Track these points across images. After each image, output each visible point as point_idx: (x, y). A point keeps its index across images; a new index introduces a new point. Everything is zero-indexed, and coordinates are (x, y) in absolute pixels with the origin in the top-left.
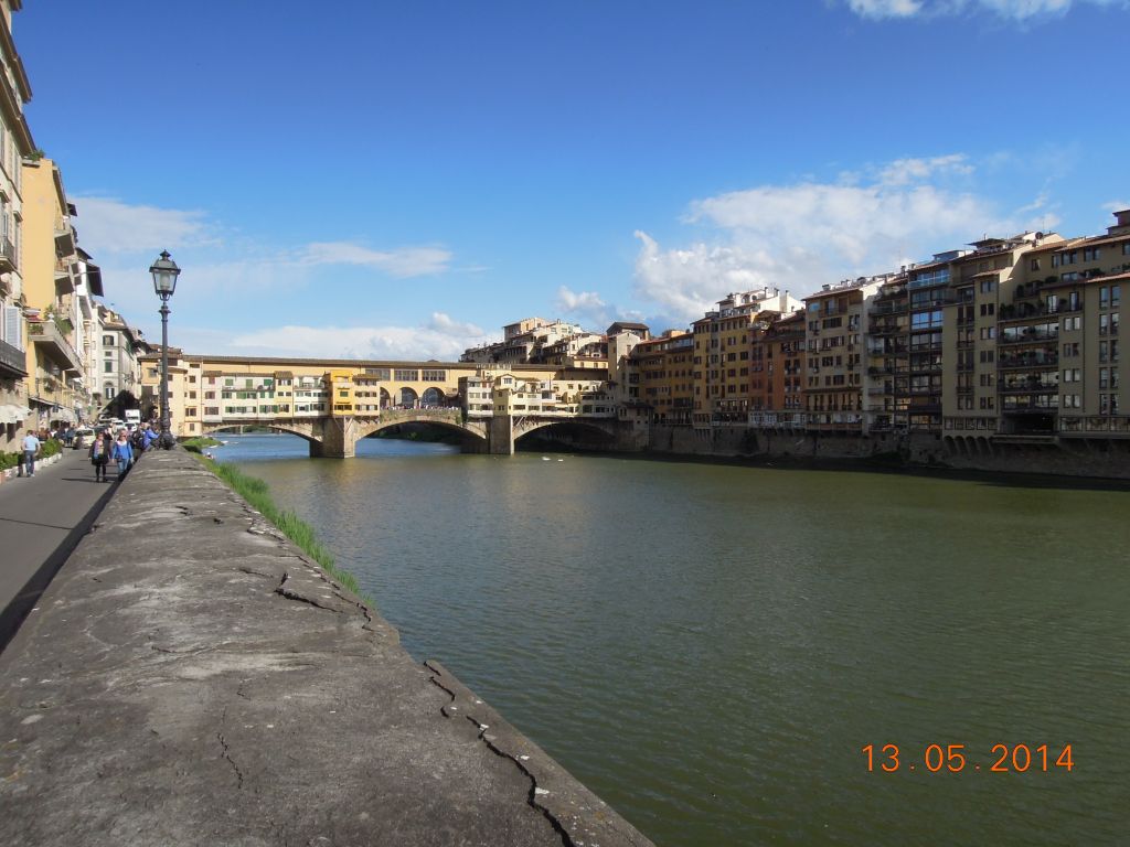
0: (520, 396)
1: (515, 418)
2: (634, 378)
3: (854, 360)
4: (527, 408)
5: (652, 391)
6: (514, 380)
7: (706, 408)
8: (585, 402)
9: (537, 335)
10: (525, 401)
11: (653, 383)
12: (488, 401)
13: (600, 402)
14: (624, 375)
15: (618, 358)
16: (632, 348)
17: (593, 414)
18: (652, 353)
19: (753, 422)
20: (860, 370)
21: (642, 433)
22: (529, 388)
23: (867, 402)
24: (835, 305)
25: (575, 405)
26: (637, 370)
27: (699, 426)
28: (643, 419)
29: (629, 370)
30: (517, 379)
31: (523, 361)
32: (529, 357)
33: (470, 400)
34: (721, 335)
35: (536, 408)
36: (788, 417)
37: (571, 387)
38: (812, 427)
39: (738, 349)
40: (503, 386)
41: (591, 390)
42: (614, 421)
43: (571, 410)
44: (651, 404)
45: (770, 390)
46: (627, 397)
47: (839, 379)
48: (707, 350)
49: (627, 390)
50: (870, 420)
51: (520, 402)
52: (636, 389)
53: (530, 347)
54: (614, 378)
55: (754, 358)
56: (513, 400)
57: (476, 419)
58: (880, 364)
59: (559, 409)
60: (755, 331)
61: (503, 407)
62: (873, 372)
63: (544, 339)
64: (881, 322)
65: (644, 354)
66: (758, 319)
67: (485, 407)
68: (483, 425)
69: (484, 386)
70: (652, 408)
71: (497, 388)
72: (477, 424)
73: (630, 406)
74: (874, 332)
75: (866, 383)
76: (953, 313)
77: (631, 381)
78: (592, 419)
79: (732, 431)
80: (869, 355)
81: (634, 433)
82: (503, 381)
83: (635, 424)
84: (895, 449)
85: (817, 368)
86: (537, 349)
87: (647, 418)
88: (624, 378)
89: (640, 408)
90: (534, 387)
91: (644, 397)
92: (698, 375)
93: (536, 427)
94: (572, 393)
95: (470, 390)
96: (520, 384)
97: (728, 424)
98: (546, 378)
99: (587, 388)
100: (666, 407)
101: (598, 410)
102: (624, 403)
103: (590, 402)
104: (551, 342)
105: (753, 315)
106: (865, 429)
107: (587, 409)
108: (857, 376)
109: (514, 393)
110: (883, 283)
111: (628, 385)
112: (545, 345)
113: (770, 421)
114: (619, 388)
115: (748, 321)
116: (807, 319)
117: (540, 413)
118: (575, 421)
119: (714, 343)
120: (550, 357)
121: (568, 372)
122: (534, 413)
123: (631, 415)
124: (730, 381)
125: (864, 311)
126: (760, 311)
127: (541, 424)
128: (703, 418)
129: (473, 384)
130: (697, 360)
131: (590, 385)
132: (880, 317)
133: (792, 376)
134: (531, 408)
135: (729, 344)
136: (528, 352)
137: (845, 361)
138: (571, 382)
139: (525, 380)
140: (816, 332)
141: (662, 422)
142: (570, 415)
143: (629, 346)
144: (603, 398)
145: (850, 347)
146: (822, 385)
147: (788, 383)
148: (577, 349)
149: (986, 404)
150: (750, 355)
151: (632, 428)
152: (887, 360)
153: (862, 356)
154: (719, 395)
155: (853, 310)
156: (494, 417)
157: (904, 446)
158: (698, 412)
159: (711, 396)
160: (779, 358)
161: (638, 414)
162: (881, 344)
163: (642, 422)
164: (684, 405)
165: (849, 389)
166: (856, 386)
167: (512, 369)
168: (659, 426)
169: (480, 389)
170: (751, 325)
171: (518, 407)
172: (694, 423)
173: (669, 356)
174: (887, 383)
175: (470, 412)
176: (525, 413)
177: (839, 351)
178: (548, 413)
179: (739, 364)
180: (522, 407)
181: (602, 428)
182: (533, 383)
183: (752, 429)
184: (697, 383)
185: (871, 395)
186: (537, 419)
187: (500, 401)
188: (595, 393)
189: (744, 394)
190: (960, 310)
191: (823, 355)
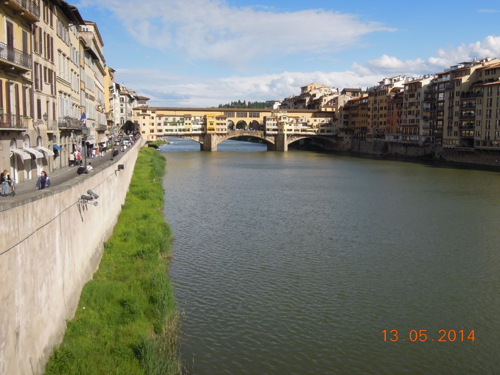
0: (290, 125)
1: (287, 135)
2: (346, 117)
3: (418, 113)
4: (293, 130)
5: (354, 123)
6: (287, 118)
7: (371, 132)
8: (322, 128)
9: (311, 93)
10: (293, 127)
11: (355, 119)
12: (275, 127)
13: (329, 128)
14: (341, 115)
15: (339, 107)
16: (346, 102)
17: (325, 134)
18: (354, 105)
19: (387, 139)
20: (419, 117)
21: (348, 143)
22: (295, 121)
23: (422, 131)
24: (414, 86)
25: (317, 130)
26: (348, 113)
27: (369, 140)
28: (348, 136)
29: (344, 113)
30: (289, 117)
31: (304, 107)
32: (307, 104)
33: (267, 127)
34: (379, 98)
35: (298, 130)
36: (398, 137)
37: (315, 121)
38: (404, 142)
39: (384, 105)
40: (282, 120)
41: (325, 122)
42: (336, 137)
43: (315, 131)
44: (353, 129)
45: (392, 125)
46: (342, 126)
47: (413, 121)
48: (373, 105)
49: (343, 122)
50: (423, 139)
51: (290, 128)
52: (347, 122)
53: (308, 99)
54: (337, 117)
55: (388, 110)
56: (286, 127)
57: (270, 135)
58: (428, 115)
59: (309, 131)
60: (389, 97)
61: (282, 130)
62: (425, 118)
63: (314, 95)
64: (430, 96)
65: (351, 105)
66: (392, 91)
67: (274, 130)
68: (273, 138)
69: (274, 120)
70: (353, 131)
71: (279, 121)
72: (271, 137)
73: (342, 130)
74: (426, 100)
75: (422, 123)
76: (447, 94)
77: (345, 118)
78: (325, 136)
79: (380, 143)
80: (424, 110)
81: (344, 143)
82: (282, 118)
83: (344, 138)
84: (431, 152)
85: (406, 115)
86: (311, 100)
87: (351, 136)
88: (341, 117)
89: (346, 131)
90: (297, 121)
91: (351, 126)
92: (369, 116)
93: (298, 139)
94: (315, 124)
95: (267, 122)
96: (291, 119)
97: (379, 139)
98: (307, 116)
99: (323, 121)
100: (359, 131)
101: (328, 132)
102: (340, 128)
103: (324, 128)
104: (318, 97)
105: (390, 89)
106: (421, 143)
107: (322, 131)
108: (419, 120)
109: (287, 124)
110: (433, 78)
111: (343, 120)
112: (315, 99)
113: (391, 139)
114: (339, 121)
115: (388, 92)
116: (404, 94)
117: (300, 133)
118: (317, 137)
119: (375, 102)
120: (314, 106)
121: (318, 114)
122: (297, 132)
123: (342, 134)
124: (381, 120)
125: (422, 92)
126: (393, 87)
127: (300, 138)
128: (370, 136)
129: (269, 119)
130: (369, 109)
131: (325, 120)
132: (429, 94)
133: (399, 119)
134: (295, 130)
135: (381, 102)
136: (307, 102)
137: (415, 113)
138: (315, 119)
139: (293, 117)
140: (407, 100)
141: (357, 137)
142: (314, 134)
143: (344, 101)
144: (331, 126)
145: (417, 107)
146: (408, 124)
147: (398, 122)
148: (327, 101)
149: (456, 134)
150: (387, 108)
151: (343, 140)
152: (431, 113)
153: (420, 111)
154: (376, 126)
155: (419, 90)
156: (278, 134)
157: (433, 151)
158: (368, 133)
159: (373, 126)
160: (395, 110)
161: (346, 133)
162: (429, 106)
163: (348, 138)
164: (364, 129)
165: (415, 126)
166: (418, 124)
167: (288, 112)
168: (355, 140)
169: (272, 122)
170: (388, 94)
171: (288, 130)
172: (367, 139)
173: (360, 107)
174: (431, 123)
175: (267, 132)
176: (293, 132)
177: (413, 108)
178: (304, 133)
179: (383, 112)
180: (291, 130)
181: (330, 140)
182: (297, 118)
183: (387, 142)
184: (369, 120)
185: (424, 128)
186: (299, 135)
187: (280, 128)
188: (327, 124)
189: (385, 126)
190: (450, 93)
191: (409, 110)
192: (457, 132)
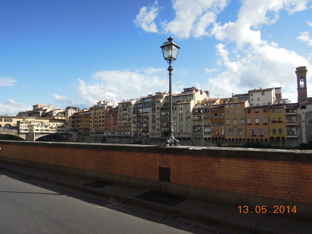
0: (38, 127)
1: (35, 133)
2: (73, 122)
3: (130, 119)
4: (40, 130)
5: (78, 126)
6: (36, 122)
7: (93, 130)
8: (58, 129)
9: (44, 109)
10: (39, 128)
11: (79, 124)
12: (27, 128)
13: (63, 129)
14: (70, 121)
15: (69, 116)
16: (73, 114)
17: (60, 132)
18: (78, 115)
19: (105, 134)
20: (131, 121)
21: (75, 137)
22: (40, 124)
23: (132, 130)
24: (125, 105)
25: (55, 130)
26: (74, 120)
27: (91, 135)
28: (75, 133)
29: (72, 120)
30: (37, 122)
31: (39, 116)
32: (41, 115)
33: (21, 128)
34: (98, 111)
35: (43, 130)
36: (114, 133)
37: (54, 124)
38: (120, 136)
39: (102, 115)
40: (32, 124)
41: (60, 125)
42: (67, 134)
43: (54, 131)
44: (78, 129)
45: (110, 126)
46: (71, 127)
47: (126, 124)
48: (94, 115)
49: (71, 125)
50: (133, 134)
51: (38, 128)
52: (73, 125)
53: (41, 112)
54: (67, 122)
55: (106, 118)
56: (35, 128)
57: (23, 134)
58: (136, 120)
59: (50, 131)
60: (106, 111)
61: (32, 130)
62: (134, 122)
63: (46, 110)
64: (136, 110)
65: (76, 115)
66: (107, 107)
67: (26, 130)
68: (25, 135)
69: (26, 124)
70: (78, 131)
71: (30, 124)
72: (23, 135)
73: (72, 130)
74: (134, 112)
75: (132, 125)
76: (151, 108)
77: (72, 123)
78: (60, 134)
79: (100, 137)
80: (133, 118)
81: (73, 138)
82: (32, 122)
83: (73, 135)
84: (139, 141)
85: (121, 121)
86: (43, 113)
87: (77, 133)
88: (70, 122)
89: (74, 130)
90: (42, 124)
91: (76, 127)
92: (91, 122)
93: (42, 136)
94: (54, 126)
95: (21, 125)
96: (38, 123)
97: (99, 135)
98: (46, 122)
99: (59, 125)
100: (82, 130)
101: (62, 131)
102: (70, 129)
103: (60, 129)
104: (48, 111)
105: (106, 107)
106: (132, 136)
107: (59, 131)
108: (130, 123)
109: (35, 126)
110: (136, 100)
111: (71, 124)
112: (46, 112)
113: (109, 134)
114: (68, 125)
115: (105, 108)
116: (119, 108)
117: (44, 132)
118: (55, 134)
119: (95, 113)
120: (47, 115)
121: (53, 120)
122: (42, 132)
123: (72, 132)
124: (100, 123)
125: (132, 107)
126: (108, 106)
127: (44, 135)
128: (92, 133)
129: (22, 123)
130: (91, 118)
131: (60, 124)
132: (136, 109)
133: (115, 123)
134: (41, 130)
135: (99, 114)
136: (41, 114)
137: (128, 119)
138: (54, 123)
139: (39, 122)
140: (121, 112)
141: (81, 134)
142: (53, 132)
143: (72, 113)
144: (64, 128)
145: (129, 116)
146: (122, 125)
147: (114, 124)
148: (56, 113)
149: (158, 130)
150: (105, 117)
151: (72, 136)
152: (137, 119)
153: (131, 118)
154: (97, 127)
155: (129, 107)
156: (29, 133)
157: (141, 140)
158: (91, 132)
159: (94, 127)
160: (112, 118)
161: (74, 132)
162: (136, 115)
163: (75, 134)
164: (87, 130)
165: (128, 126)
166: (130, 125)
167: (35, 119)
168: (80, 136)
169: (24, 125)
170: (105, 109)
171: (37, 130)
172: (90, 135)
173: (83, 116)
174: (137, 125)
175: (20, 131)
176: (39, 132)
177: (126, 117)
178: (47, 132)
179: (102, 119)
180: (38, 130)
181: (63, 136)
182: (42, 123)
183: (105, 136)
184: (91, 124)
185: (133, 128)
186: (43, 133)
187: (31, 128)
188: (61, 126)
189: (103, 127)
190: (153, 108)
191: (123, 117)
192: (159, 129)
